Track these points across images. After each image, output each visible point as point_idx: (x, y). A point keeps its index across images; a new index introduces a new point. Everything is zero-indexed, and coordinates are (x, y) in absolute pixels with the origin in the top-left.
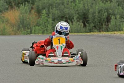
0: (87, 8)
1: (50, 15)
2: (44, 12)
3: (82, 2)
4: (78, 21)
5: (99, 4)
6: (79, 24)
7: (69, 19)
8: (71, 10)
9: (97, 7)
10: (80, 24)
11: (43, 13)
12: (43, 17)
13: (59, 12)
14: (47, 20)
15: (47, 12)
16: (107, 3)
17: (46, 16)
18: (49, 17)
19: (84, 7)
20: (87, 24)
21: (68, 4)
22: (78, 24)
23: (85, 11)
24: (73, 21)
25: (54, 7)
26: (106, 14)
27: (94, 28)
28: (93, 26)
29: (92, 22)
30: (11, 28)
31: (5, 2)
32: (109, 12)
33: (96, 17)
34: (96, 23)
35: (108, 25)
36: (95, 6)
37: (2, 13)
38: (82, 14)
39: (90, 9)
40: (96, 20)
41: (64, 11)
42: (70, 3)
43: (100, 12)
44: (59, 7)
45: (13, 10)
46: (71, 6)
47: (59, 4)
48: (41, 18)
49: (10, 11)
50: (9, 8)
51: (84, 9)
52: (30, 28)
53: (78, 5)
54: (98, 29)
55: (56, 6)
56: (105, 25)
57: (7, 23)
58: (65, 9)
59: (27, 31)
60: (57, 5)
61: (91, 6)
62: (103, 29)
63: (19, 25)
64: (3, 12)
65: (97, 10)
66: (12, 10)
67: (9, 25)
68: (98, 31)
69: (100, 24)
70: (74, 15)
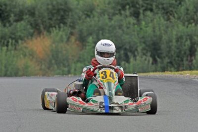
0: (158, 33)
2: (90, 39)
3: (150, 25)
4: (144, 54)
5: (178, 27)
6: (145, 60)
7: (131, 51)
8: (133, 37)
9: (174, 33)
10: (147, 59)
15: (96, 40)
16: (190, 26)
19: (154, 31)
20: (158, 60)
21: (128, 28)
22: (144, 59)
23: (155, 39)
24: (136, 53)
25: (107, 31)
26: (188, 43)
27: (169, 65)
28: (168, 63)
29: (167, 56)
30: (38, 65)
31: (29, 23)
32: (193, 41)
33: (173, 47)
34: (174, 58)
35: (191, 61)
36: (172, 30)
37: (23, 41)
38: (152, 42)
39: (163, 36)
40: (173, 52)
41: (123, 38)
42: (131, 26)
43: (179, 39)
44: (115, 32)
45: (42, 37)
46: (134, 31)
47: (114, 28)
48: (86, 49)
49: (36, 39)
50: (36, 33)
51: (154, 36)
52: (69, 65)
53: (144, 28)
54: (176, 66)
55: (109, 30)
56: (187, 60)
57: (31, 57)
58: (124, 35)
59: (63, 71)
60: (111, 29)
61: (164, 30)
62: (183, 67)
63: (50, 61)
64: (26, 39)
65: (174, 37)
66: (40, 37)
67: (34, 60)
68: (176, 70)
69: (180, 59)
70: (138, 44)
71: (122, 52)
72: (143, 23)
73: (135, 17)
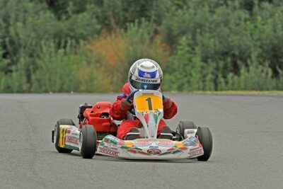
0: (280, 33)
1: (198, 50)
2: (183, 40)
3: (269, 21)
4: (260, 63)
6: (262, 71)
7: (241, 59)
8: (245, 38)
10: (265, 70)
11: (180, 45)
12: (180, 52)
13: (217, 43)
14: (190, 60)
15: (191, 42)
17: (188, 52)
18: (195, 54)
19: (275, 31)
20: (280, 71)
21: (237, 25)
22: (260, 70)
23: (276, 42)
24: (249, 62)
25: (207, 30)
30: (108, 76)
31: (94, 16)
37: (86, 42)
38: (270, 47)
41: (230, 40)
42: (242, 23)
44: (218, 30)
45: (113, 36)
46: (246, 30)
47: (218, 25)
48: (176, 54)
49: (105, 38)
50: (104, 30)
51: (275, 37)
53: (260, 26)
55: (210, 28)
57: (98, 65)
58: (232, 35)
64: (90, 39)
66: (110, 35)
67: (103, 69)
70: (252, 49)
71: (229, 59)
72: (259, 18)
73: (248, 10)
